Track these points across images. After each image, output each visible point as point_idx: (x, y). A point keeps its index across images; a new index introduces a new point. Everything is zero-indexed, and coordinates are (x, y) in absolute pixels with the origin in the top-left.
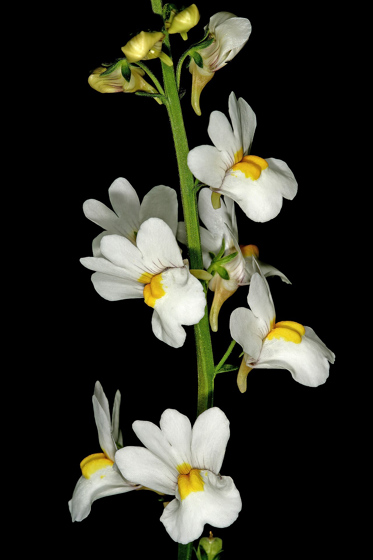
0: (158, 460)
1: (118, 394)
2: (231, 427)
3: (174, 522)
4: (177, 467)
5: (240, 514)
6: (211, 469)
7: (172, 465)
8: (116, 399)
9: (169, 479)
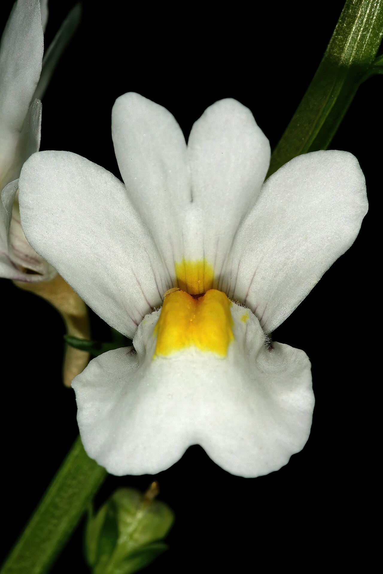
0: (134, 224)
1: (76, 13)
2: (367, 222)
3: (108, 407)
4: (179, 263)
5: (294, 458)
6: (259, 311)
7: (168, 255)
8: (66, 23)
9: (137, 287)
